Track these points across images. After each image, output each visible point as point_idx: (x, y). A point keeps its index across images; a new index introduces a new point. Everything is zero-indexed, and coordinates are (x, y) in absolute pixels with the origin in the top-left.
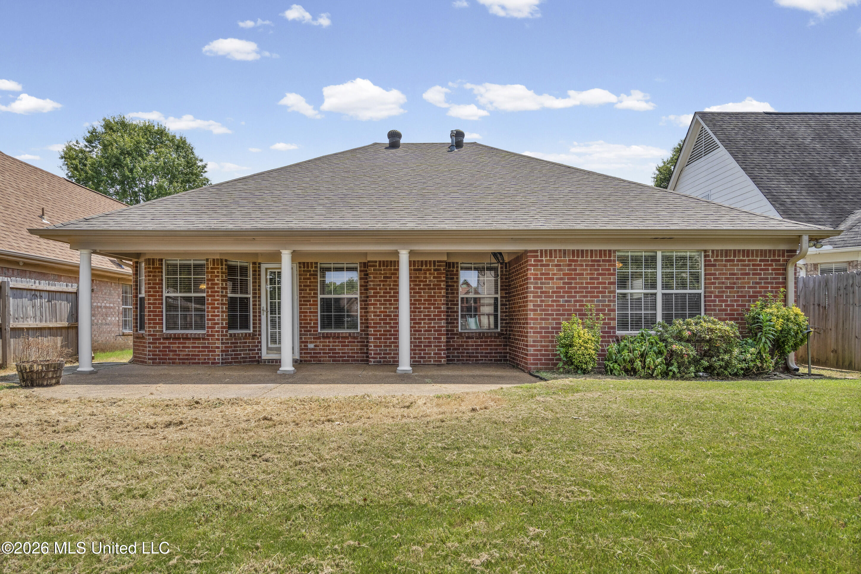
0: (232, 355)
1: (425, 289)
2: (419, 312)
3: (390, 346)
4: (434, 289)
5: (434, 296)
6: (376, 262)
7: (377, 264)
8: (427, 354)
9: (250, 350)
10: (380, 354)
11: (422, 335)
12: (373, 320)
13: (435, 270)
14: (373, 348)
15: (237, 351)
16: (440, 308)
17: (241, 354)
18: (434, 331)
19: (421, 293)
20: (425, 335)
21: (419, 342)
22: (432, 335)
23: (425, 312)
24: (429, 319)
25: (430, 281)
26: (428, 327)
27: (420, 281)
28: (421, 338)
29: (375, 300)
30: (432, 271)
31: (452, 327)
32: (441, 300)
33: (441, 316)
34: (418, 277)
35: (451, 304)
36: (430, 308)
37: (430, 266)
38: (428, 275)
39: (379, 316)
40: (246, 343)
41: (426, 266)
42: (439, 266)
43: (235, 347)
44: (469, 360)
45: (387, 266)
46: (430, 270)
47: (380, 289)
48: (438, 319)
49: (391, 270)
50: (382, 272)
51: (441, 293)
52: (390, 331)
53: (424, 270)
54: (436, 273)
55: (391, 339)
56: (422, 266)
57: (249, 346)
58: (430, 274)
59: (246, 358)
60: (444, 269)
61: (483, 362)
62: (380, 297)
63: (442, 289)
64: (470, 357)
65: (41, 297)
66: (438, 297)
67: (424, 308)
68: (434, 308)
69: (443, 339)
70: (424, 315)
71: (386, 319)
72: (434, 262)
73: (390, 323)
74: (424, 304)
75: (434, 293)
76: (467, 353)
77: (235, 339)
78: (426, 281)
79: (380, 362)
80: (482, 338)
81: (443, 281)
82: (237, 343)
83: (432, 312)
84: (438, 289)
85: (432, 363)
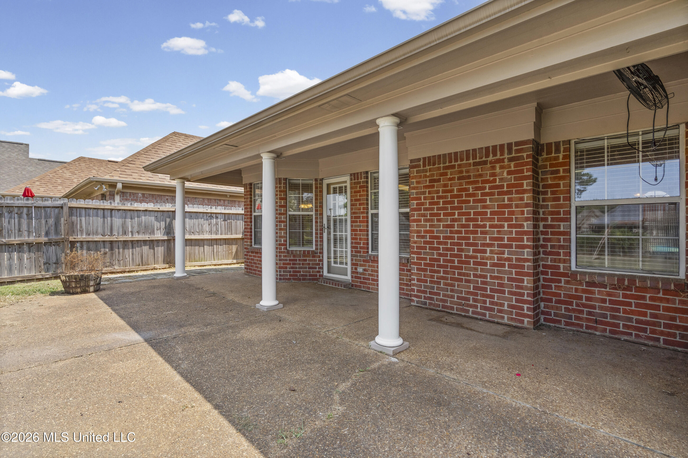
0: (290, 272)
1: (492, 194)
2: (482, 233)
3: (439, 283)
4: (510, 193)
5: (510, 206)
6: (419, 160)
7: (421, 163)
8: (496, 304)
9: (310, 268)
10: (425, 292)
11: (488, 271)
12: (415, 242)
13: (511, 160)
14: (415, 282)
15: (296, 268)
16: (522, 226)
17: (300, 272)
18: (510, 266)
19: (485, 201)
20: (493, 271)
21: (483, 283)
22: (505, 272)
23: (493, 233)
24: (499, 246)
25: (501, 180)
26: (499, 259)
27: (484, 182)
28: (485, 277)
29: (419, 215)
30: (506, 162)
31: (555, 260)
32: (522, 213)
33: (522, 240)
34: (481, 176)
35: (553, 220)
36: (502, 226)
37: (502, 154)
38: (498, 170)
39: (423, 237)
40: (306, 260)
41: (495, 155)
42: (517, 151)
43: (294, 264)
44: (596, 329)
45: (434, 164)
46: (503, 161)
47: (425, 198)
48: (517, 247)
49: (439, 168)
50: (428, 174)
51: (522, 199)
52: (439, 260)
53: (491, 162)
54: (512, 164)
55: (439, 272)
56: (487, 156)
57: (309, 264)
58: (501, 167)
59: (306, 276)
60: (528, 156)
61: (633, 338)
62: (426, 209)
63: (524, 192)
64: (596, 321)
65: (217, 218)
66: (517, 206)
67: (491, 226)
68: (509, 226)
69: (527, 282)
70: (491, 239)
71: (433, 243)
72: (510, 145)
73: (438, 249)
74: (490, 219)
75: (510, 200)
76: (589, 313)
77: (294, 256)
78: (495, 181)
79: (425, 304)
80: (628, 288)
81: (526, 178)
82: (296, 260)
83: (505, 233)
84: (517, 192)
85: (506, 321)
